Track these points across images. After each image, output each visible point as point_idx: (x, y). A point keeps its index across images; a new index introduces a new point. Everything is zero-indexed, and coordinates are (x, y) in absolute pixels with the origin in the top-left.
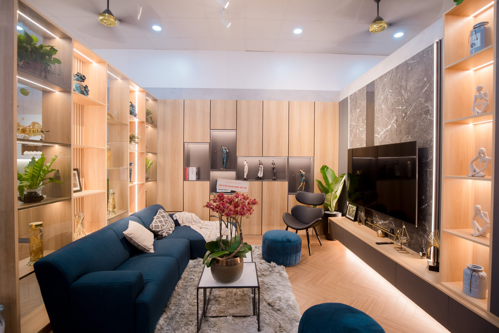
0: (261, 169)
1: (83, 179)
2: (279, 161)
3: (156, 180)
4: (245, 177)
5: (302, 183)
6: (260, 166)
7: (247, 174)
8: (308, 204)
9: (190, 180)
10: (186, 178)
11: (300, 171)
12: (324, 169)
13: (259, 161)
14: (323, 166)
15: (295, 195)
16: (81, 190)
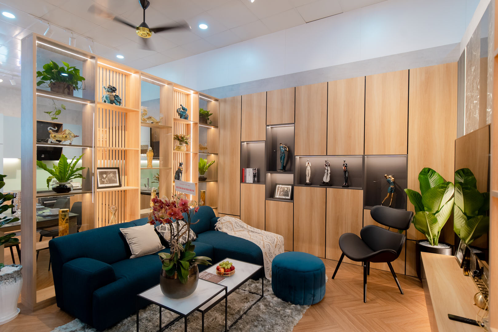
0: (327, 172)
1: (126, 177)
2: (354, 162)
3: (217, 181)
4: (308, 181)
5: (388, 194)
6: (326, 168)
7: (309, 177)
8: (390, 227)
9: (247, 182)
10: (243, 179)
11: (385, 177)
12: (427, 172)
13: (326, 161)
14: (424, 169)
15: (370, 210)
16: (120, 186)
